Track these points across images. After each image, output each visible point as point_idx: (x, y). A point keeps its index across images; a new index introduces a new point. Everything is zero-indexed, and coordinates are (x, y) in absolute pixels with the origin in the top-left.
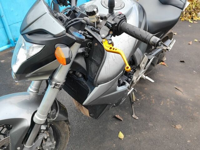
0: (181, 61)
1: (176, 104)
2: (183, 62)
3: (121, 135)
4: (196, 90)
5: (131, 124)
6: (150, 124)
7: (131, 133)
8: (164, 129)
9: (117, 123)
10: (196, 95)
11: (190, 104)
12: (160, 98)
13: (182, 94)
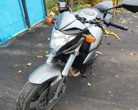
0: (108, 44)
1: (112, 65)
2: (109, 44)
3: (89, 84)
4: (120, 57)
5: (92, 78)
6: (102, 77)
7: (94, 82)
8: (110, 78)
9: (85, 79)
10: (120, 60)
11: (119, 65)
12: (103, 63)
13: (113, 60)
